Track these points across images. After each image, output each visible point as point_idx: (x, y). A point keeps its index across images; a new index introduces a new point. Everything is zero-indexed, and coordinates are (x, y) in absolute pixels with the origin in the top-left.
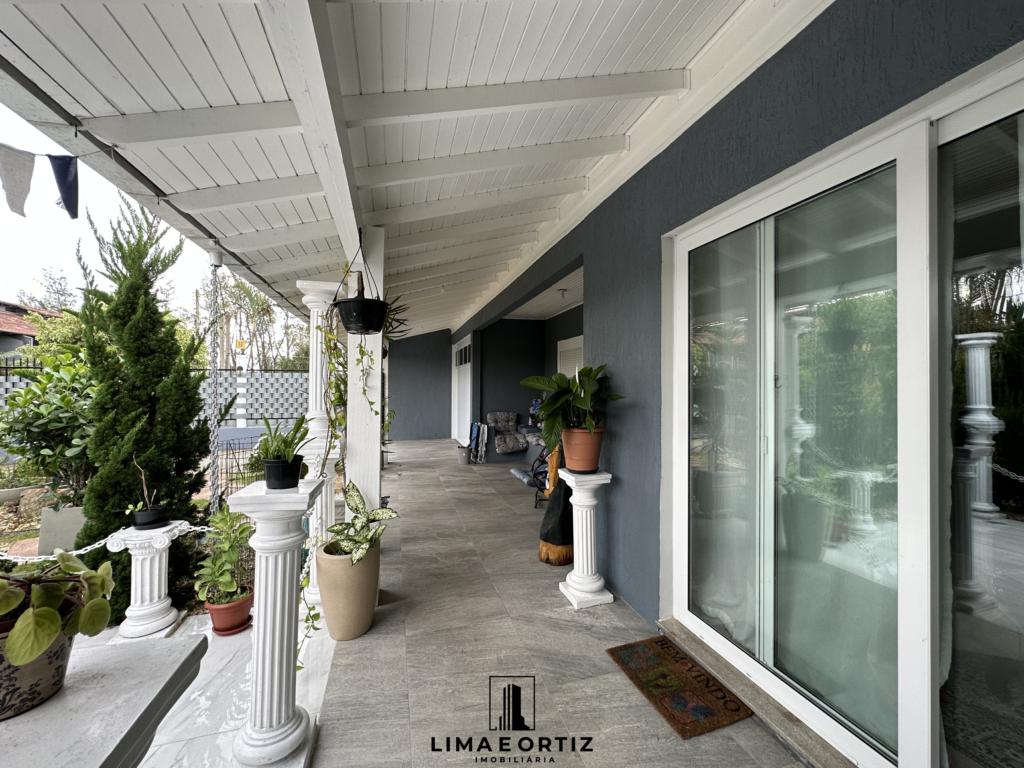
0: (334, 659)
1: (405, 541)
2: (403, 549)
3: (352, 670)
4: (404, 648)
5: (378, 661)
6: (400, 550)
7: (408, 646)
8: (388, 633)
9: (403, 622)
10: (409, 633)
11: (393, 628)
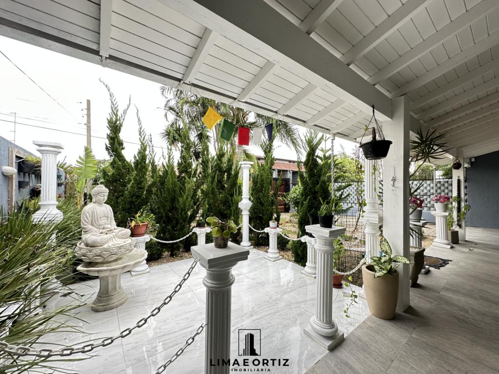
0: (366, 320)
1: (447, 289)
2: (441, 293)
3: (371, 330)
4: (406, 340)
5: (387, 335)
6: (439, 293)
7: (408, 341)
8: (400, 327)
9: (415, 329)
10: (414, 335)
11: (405, 327)
